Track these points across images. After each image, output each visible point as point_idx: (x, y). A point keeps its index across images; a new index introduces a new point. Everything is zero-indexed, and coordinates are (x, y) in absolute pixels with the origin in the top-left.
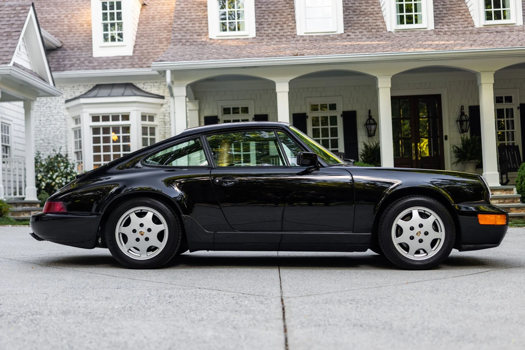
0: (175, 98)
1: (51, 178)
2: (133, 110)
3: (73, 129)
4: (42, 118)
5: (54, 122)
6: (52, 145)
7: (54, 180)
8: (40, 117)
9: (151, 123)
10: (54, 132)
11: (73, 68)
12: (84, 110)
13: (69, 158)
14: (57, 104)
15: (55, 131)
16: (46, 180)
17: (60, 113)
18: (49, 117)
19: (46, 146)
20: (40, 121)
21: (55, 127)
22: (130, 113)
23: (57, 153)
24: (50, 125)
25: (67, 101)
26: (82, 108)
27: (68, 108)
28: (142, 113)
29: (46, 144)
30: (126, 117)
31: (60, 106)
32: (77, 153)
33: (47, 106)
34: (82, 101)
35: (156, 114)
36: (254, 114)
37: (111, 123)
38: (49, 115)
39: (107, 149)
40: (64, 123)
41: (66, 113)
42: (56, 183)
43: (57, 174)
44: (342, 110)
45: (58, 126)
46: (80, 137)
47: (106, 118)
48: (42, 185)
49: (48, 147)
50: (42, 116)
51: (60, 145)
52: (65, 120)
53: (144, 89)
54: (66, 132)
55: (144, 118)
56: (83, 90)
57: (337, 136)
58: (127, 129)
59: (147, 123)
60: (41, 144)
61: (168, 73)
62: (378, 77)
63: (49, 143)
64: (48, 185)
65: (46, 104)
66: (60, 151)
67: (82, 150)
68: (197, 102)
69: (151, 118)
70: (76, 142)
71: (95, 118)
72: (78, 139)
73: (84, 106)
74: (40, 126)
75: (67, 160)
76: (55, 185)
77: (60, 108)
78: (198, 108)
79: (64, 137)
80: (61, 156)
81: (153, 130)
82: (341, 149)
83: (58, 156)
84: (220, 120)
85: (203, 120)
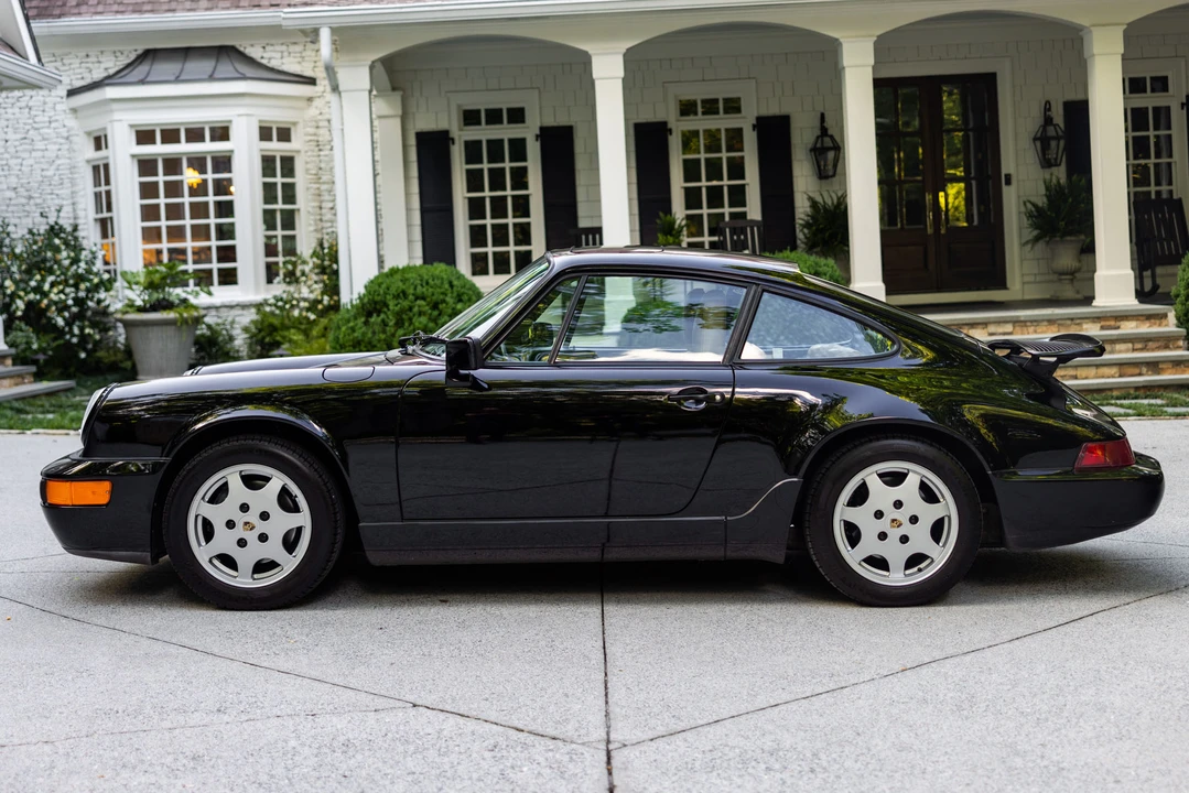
0: (343, 94)
1: (38, 290)
2: (239, 115)
3: (88, 161)
4: (11, 136)
5: (40, 145)
6: (38, 201)
7: (45, 295)
8: (6, 133)
9: (284, 146)
10: (43, 170)
11: (84, 8)
12: (117, 116)
13: (80, 234)
14: (47, 100)
15: (45, 167)
16: (27, 293)
17: (57, 121)
18: (28, 131)
19: (23, 205)
20: (6, 141)
21: (43, 157)
22: (230, 121)
23: (52, 221)
24: (31, 151)
25: (72, 93)
26: (112, 111)
27: (74, 110)
28: (260, 121)
29: (24, 201)
30: (222, 133)
31: (55, 104)
32: (100, 221)
34: (111, 92)
35: (295, 124)
36: (539, 124)
37: (183, 147)
38: (28, 127)
39: (175, 211)
40: (66, 147)
41: (71, 122)
42: (52, 302)
43: (51, 278)
44: (756, 115)
45: (51, 154)
46: (108, 182)
47: (170, 136)
48: (17, 308)
49: (27, 208)
50: (10, 130)
51: (58, 202)
52: (67, 138)
53: (264, 62)
54: (72, 168)
55: (265, 134)
56: (111, 64)
57: (743, 178)
58: (223, 163)
59: (275, 146)
60: (11, 199)
61: (325, 35)
62: (841, 40)
63: (30, 198)
64: (30, 305)
66: (58, 217)
67: (114, 214)
68: (397, 96)
69: (285, 135)
70: (98, 196)
71: (145, 136)
72: (103, 188)
73: (115, 106)
74: (6, 156)
75: (76, 239)
76: (48, 307)
77: (54, 108)
78: (400, 112)
79: (67, 183)
80: (62, 229)
81: (288, 164)
82: (754, 211)
83: (55, 231)
84: (457, 141)
85: (412, 141)
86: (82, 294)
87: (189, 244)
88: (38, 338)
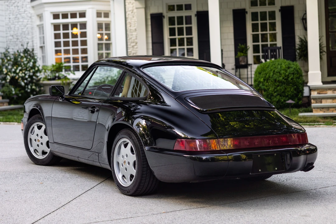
0: (115, 0)
1: (15, 72)
2: (89, 8)
3: (38, 26)
4: (11, 17)
5: (21, 20)
6: (21, 40)
8: (10, 16)
9: (106, 19)
10: (22, 29)
12: (46, 9)
13: (35, 52)
14: (24, 3)
15: (23, 27)
16: (11, 73)
17: (27, 11)
18: (17, 15)
19: (15, 42)
20: (10, 18)
21: (22, 24)
22: (86, 11)
23: (25, 47)
24: (18, 22)
25: (32, 1)
26: (44, 7)
27: (33, 7)
28: (97, 10)
29: (15, 40)
30: (83, 15)
31: (26, 5)
32: (41, 47)
33: (15, 5)
35: (110, 11)
36: (196, 10)
37: (69, 20)
38: (17, 13)
39: (66, 44)
40: (30, 20)
41: (32, 11)
42: (19, 77)
43: (20, 68)
44: (280, 6)
45: (25, 23)
46: (43, 34)
47: (65, 16)
48: (8, 79)
49: (17, 43)
50: (11, 15)
51: (27, 40)
52: (30, 17)
54: (32, 28)
55: (99, 15)
57: (275, 30)
58: (83, 26)
59: (103, 20)
60: (11, 39)
63: (18, 39)
64: (13, 78)
65: (14, 3)
66: (27, 46)
67: (45, 45)
68: (143, 1)
69: (107, 15)
70: (40, 38)
71: (56, 16)
72: (42, 35)
73: (45, 5)
74: (10, 24)
75: (33, 54)
76: (18, 78)
77: (26, 7)
78: (144, 6)
79: (30, 34)
80: (28, 50)
81: (108, 27)
82: (279, 43)
83: (26, 51)
84: (165, 17)
85: (149, 17)
86: (31, 74)
87: (71, 56)
88: (15, 90)
